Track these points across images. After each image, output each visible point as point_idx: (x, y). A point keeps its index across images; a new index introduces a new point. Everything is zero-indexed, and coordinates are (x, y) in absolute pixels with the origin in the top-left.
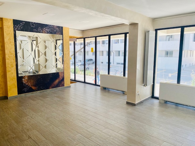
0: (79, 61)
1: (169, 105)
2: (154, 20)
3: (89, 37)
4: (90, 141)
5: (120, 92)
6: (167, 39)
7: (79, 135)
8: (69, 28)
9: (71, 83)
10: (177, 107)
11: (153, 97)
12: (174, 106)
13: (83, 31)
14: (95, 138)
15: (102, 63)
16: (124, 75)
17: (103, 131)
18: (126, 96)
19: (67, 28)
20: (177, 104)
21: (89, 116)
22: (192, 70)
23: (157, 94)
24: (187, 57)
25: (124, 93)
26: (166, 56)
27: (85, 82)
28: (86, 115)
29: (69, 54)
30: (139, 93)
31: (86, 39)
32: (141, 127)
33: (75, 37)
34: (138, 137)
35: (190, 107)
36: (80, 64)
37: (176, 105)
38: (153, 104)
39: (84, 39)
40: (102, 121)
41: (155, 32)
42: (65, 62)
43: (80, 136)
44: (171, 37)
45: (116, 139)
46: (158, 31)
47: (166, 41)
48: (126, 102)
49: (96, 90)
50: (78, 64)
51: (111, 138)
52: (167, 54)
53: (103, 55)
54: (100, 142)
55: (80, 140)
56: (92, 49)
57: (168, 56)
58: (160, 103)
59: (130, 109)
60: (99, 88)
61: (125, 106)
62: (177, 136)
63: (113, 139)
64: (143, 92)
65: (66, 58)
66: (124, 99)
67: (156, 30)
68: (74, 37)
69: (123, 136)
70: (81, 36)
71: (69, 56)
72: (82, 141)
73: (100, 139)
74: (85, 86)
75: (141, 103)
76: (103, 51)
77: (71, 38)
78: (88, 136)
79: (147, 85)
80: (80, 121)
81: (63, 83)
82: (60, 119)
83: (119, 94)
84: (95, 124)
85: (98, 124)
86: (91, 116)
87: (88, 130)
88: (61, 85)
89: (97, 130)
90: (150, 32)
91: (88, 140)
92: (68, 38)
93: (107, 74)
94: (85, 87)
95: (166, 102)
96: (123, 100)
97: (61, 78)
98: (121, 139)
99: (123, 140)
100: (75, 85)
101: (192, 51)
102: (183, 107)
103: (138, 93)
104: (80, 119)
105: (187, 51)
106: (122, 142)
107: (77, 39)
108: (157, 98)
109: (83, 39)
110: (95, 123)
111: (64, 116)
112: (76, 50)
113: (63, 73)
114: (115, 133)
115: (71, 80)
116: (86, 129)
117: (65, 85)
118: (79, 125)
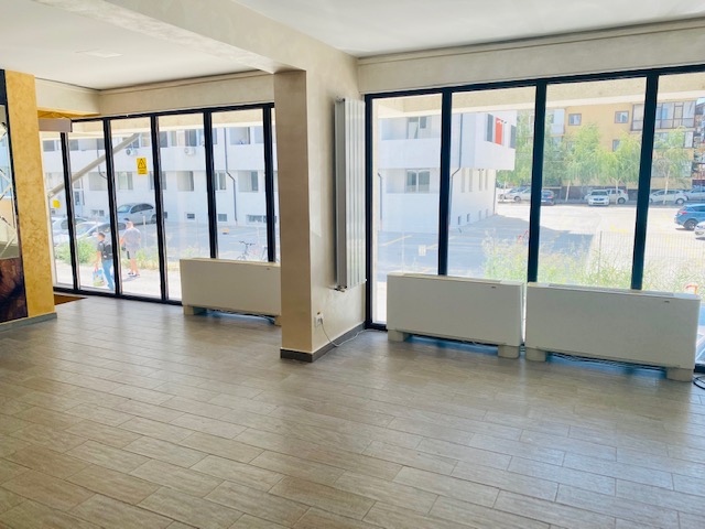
0: (95, 212)
1: (418, 346)
2: (359, 62)
3: (124, 117)
4: (142, 512)
5: (259, 321)
6: (412, 133)
7: (99, 498)
8: (32, 78)
9: (59, 301)
10: (442, 349)
11: (369, 324)
12: (433, 348)
13: (98, 93)
14: (164, 497)
15: (191, 216)
16: (271, 257)
17: (194, 468)
18: (280, 331)
19: (26, 76)
20: (441, 342)
21: (138, 422)
22: (486, 233)
23: (380, 315)
24: (470, 191)
25: (272, 321)
26: (407, 191)
27: (118, 295)
28: (127, 417)
29: (40, 182)
30: (321, 316)
31: (112, 122)
32: (329, 432)
33: (67, 116)
34: (319, 466)
35: (478, 347)
36: (100, 224)
37: (439, 345)
38: (369, 349)
39: (106, 121)
40: (190, 433)
41: (364, 104)
42: (25, 219)
43: (101, 503)
44: (423, 126)
45: (244, 490)
46: (375, 101)
47: (407, 138)
48: (279, 353)
49: (167, 320)
50: (89, 226)
51: (223, 488)
52: (414, 183)
53: (193, 189)
54: (180, 509)
55: (98, 517)
56: (141, 162)
57: (414, 190)
58: (391, 342)
59: (294, 374)
60: (179, 311)
61: (277, 365)
62: (439, 442)
63: (231, 490)
64: (336, 309)
65: (27, 201)
66: (273, 343)
67: (368, 99)
68: (61, 115)
69: (267, 472)
70: (89, 111)
71: (41, 190)
72: (108, 521)
73: (181, 498)
74: (119, 307)
75: (330, 349)
76: (191, 173)
77: (47, 119)
78: (134, 496)
79: (348, 285)
80: (102, 447)
81: (20, 303)
82: (12, 452)
83: (255, 328)
84: (161, 447)
85: (172, 447)
86: (146, 421)
87: (131, 473)
88: (11, 315)
89: (172, 467)
90: (346, 102)
91: (133, 509)
92: (34, 119)
93: (207, 255)
94: (120, 313)
95: (409, 337)
96: (270, 345)
97: (9, 284)
98: (261, 483)
99: (268, 486)
100: (78, 309)
101: (484, 172)
102: (458, 348)
103: (318, 317)
104: (103, 437)
105: (471, 171)
106: (266, 496)
107: (74, 124)
108: (381, 328)
109: (101, 123)
110: (161, 443)
111: (28, 436)
112: (74, 169)
113: (18, 263)
114: (241, 468)
115: (56, 289)
116: (125, 471)
117: (32, 313)
118: (95, 462)
